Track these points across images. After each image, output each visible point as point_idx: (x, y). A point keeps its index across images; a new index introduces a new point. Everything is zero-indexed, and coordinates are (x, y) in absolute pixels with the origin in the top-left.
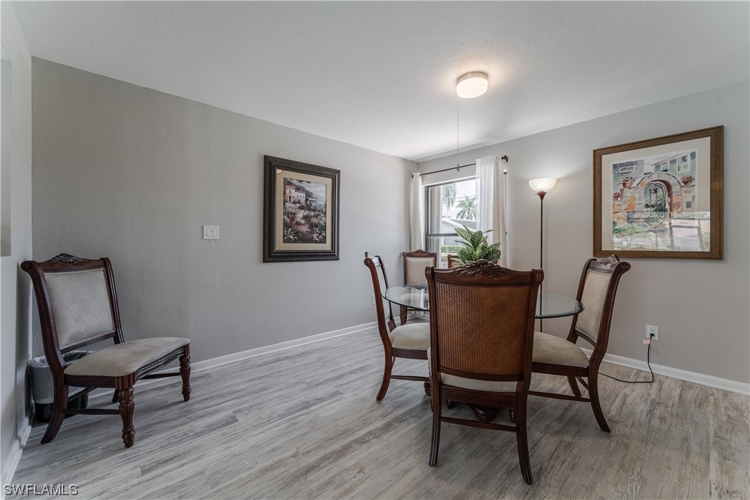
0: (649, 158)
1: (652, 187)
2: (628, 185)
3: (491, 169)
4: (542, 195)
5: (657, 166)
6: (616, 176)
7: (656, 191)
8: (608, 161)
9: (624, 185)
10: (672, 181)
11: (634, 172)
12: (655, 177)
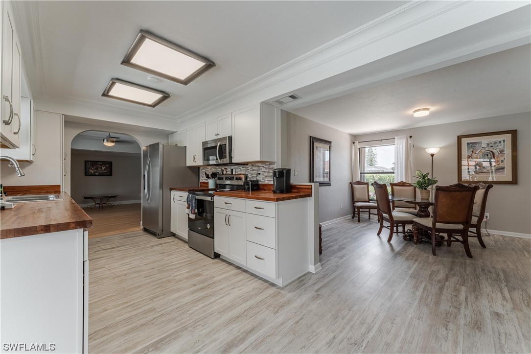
0: (484, 141)
1: (486, 153)
2: (474, 152)
3: (404, 142)
4: (432, 155)
5: (488, 145)
6: (469, 148)
7: (487, 155)
8: (465, 141)
9: (473, 152)
10: (495, 151)
11: (477, 146)
12: (487, 149)
